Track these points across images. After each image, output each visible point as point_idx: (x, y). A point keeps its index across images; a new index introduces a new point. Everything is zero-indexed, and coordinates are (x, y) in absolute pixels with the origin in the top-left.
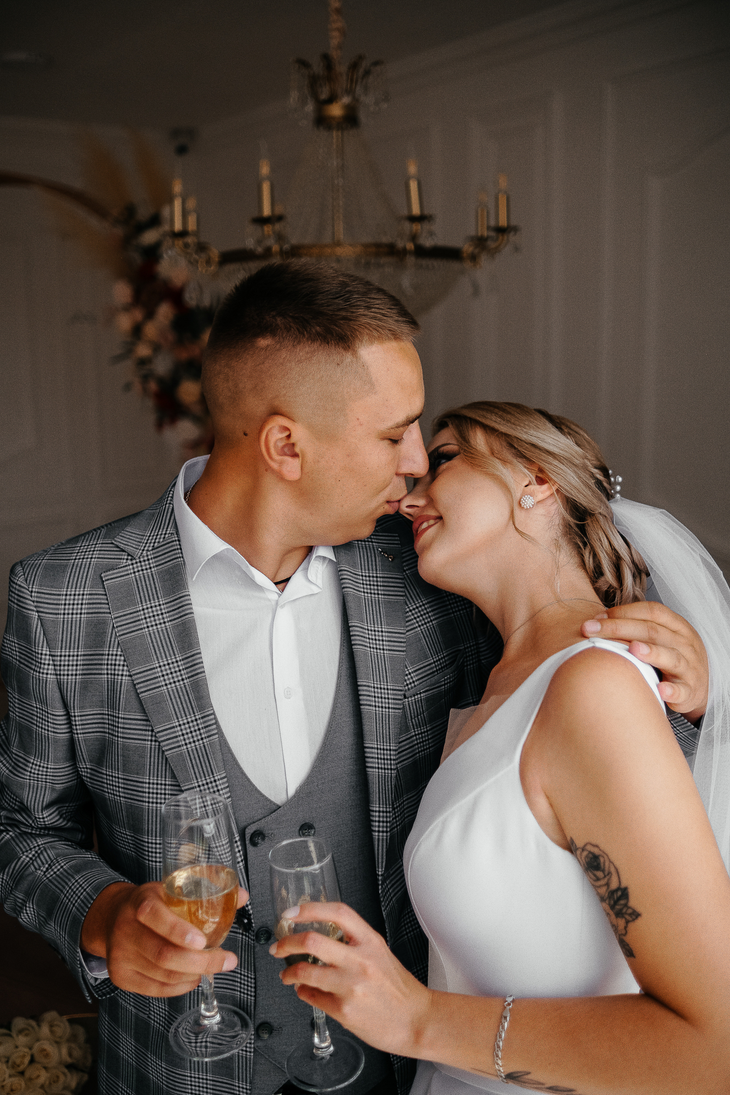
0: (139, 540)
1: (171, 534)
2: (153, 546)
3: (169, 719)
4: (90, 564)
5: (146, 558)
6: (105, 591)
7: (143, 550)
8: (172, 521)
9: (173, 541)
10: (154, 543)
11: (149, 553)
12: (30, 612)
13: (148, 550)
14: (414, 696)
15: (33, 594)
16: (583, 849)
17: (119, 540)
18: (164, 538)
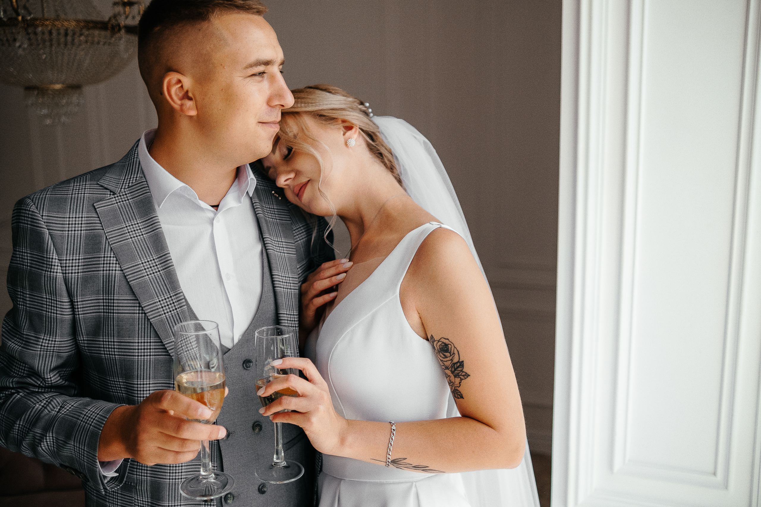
0: (117, 182)
1: (141, 177)
2: (128, 185)
3: (153, 298)
4: (84, 197)
5: (124, 193)
6: (98, 215)
7: (121, 188)
8: (140, 169)
9: (142, 182)
10: (129, 183)
11: (126, 190)
12: (43, 229)
13: (125, 188)
15: (44, 217)
16: (439, 341)
17: (101, 182)
18: (136, 180)
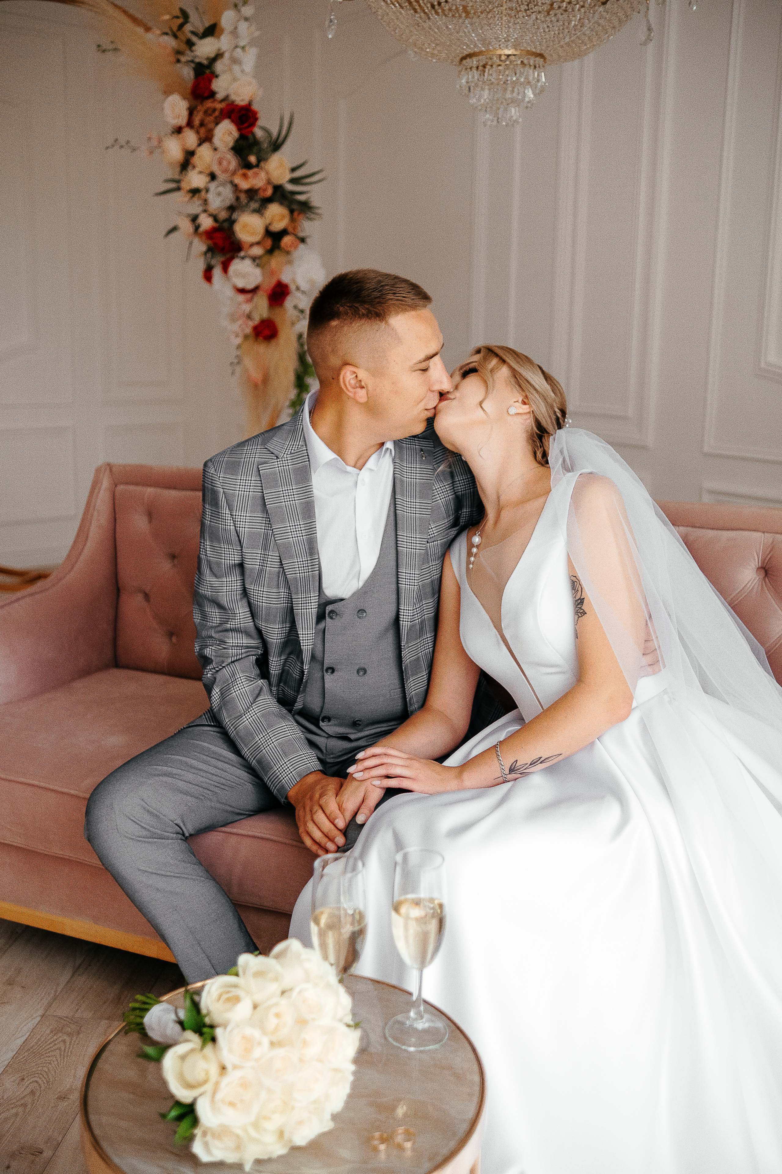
0: (282, 446)
1: (302, 445)
2: (291, 452)
4: (254, 461)
5: (286, 459)
6: (261, 478)
7: (284, 454)
8: (302, 435)
9: (303, 451)
10: (292, 450)
11: (288, 456)
12: (218, 488)
13: (287, 454)
14: (433, 542)
15: (220, 478)
17: (269, 446)
18: (298, 448)
